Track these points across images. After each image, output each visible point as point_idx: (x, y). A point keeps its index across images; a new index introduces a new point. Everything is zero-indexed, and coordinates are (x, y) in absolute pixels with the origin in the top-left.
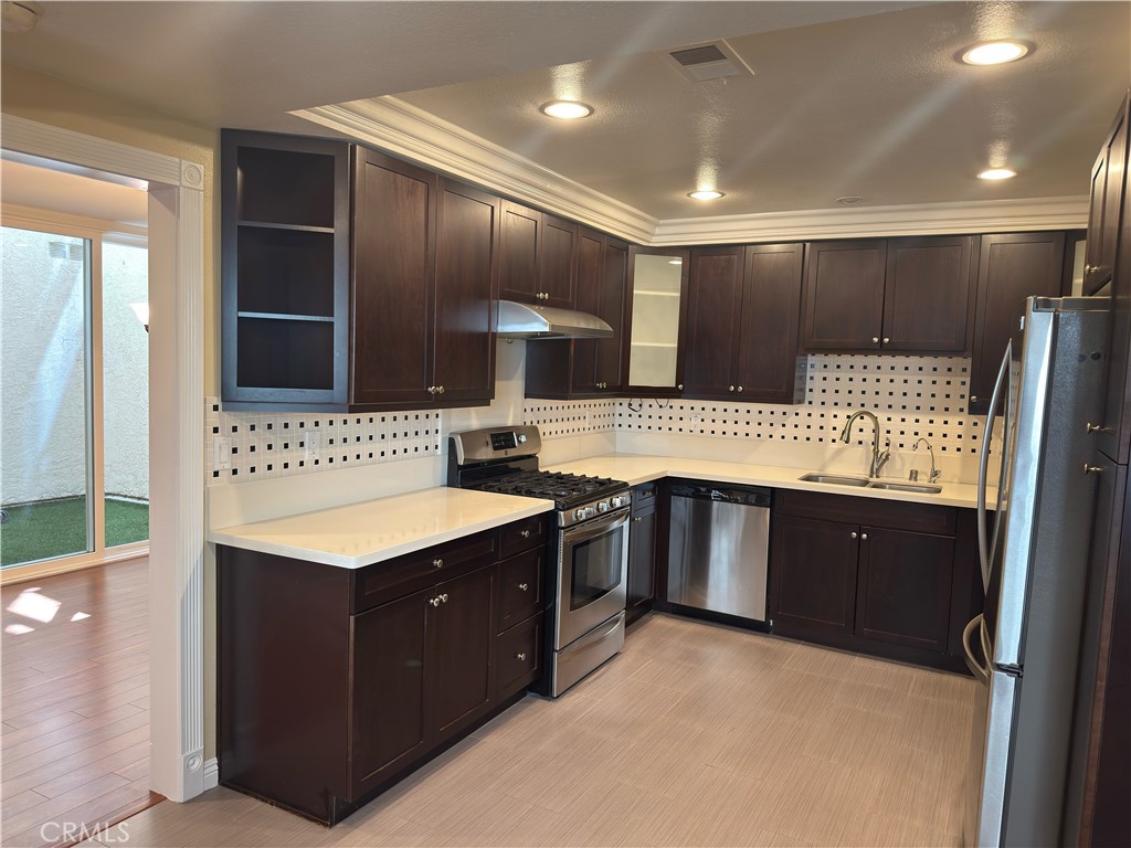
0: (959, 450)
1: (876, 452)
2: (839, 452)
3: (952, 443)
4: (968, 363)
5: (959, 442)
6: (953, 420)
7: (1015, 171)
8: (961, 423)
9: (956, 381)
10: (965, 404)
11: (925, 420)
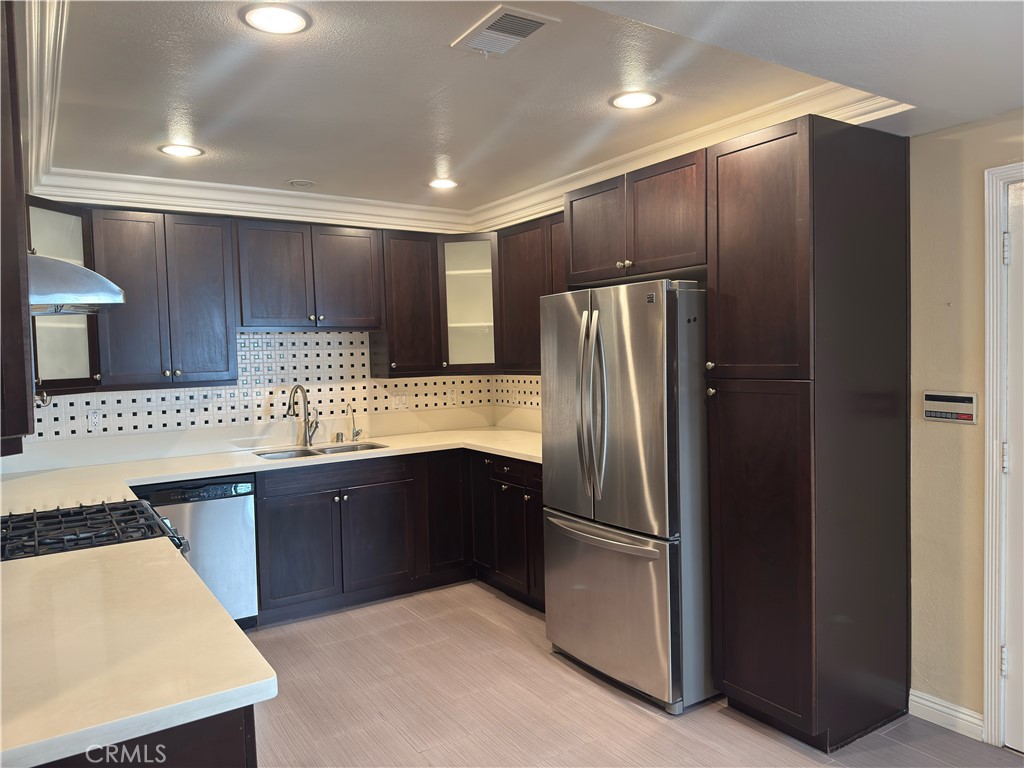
0: (365, 410)
1: (306, 422)
2: (267, 428)
3: (360, 405)
4: (366, 336)
5: (365, 404)
6: (359, 386)
7: (455, 181)
8: (364, 388)
9: (357, 352)
10: (367, 371)
11: (337, 388)
